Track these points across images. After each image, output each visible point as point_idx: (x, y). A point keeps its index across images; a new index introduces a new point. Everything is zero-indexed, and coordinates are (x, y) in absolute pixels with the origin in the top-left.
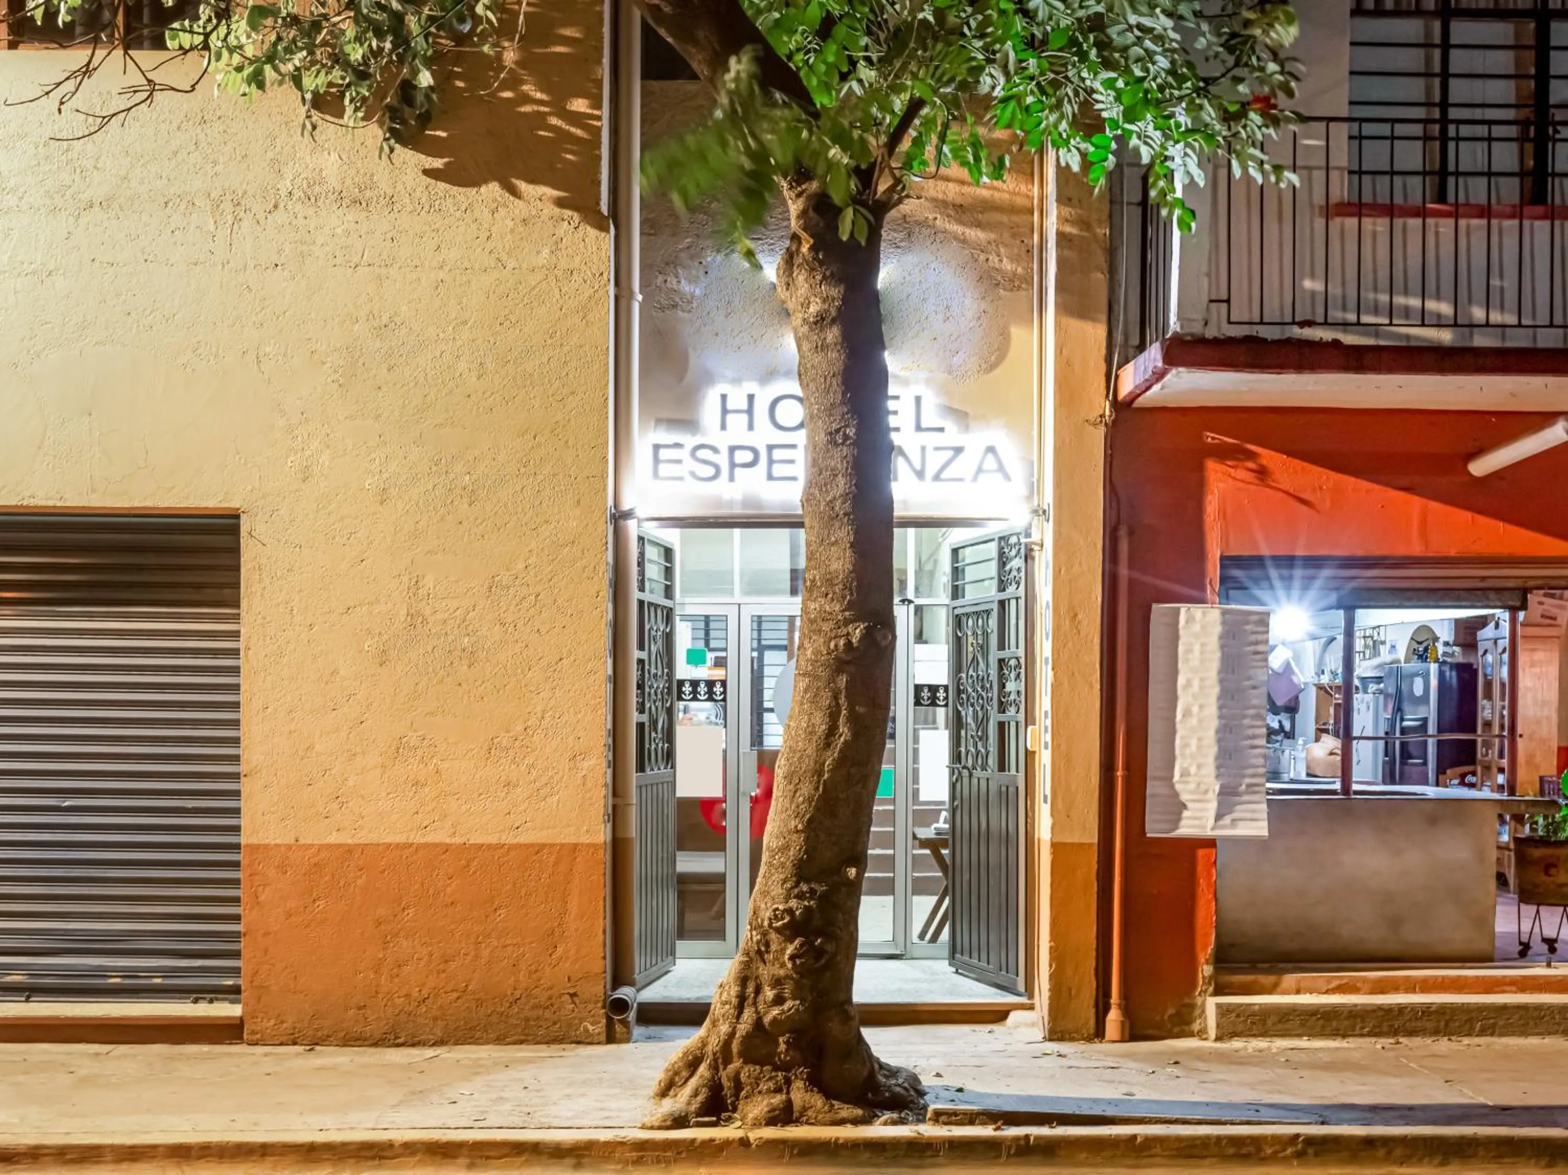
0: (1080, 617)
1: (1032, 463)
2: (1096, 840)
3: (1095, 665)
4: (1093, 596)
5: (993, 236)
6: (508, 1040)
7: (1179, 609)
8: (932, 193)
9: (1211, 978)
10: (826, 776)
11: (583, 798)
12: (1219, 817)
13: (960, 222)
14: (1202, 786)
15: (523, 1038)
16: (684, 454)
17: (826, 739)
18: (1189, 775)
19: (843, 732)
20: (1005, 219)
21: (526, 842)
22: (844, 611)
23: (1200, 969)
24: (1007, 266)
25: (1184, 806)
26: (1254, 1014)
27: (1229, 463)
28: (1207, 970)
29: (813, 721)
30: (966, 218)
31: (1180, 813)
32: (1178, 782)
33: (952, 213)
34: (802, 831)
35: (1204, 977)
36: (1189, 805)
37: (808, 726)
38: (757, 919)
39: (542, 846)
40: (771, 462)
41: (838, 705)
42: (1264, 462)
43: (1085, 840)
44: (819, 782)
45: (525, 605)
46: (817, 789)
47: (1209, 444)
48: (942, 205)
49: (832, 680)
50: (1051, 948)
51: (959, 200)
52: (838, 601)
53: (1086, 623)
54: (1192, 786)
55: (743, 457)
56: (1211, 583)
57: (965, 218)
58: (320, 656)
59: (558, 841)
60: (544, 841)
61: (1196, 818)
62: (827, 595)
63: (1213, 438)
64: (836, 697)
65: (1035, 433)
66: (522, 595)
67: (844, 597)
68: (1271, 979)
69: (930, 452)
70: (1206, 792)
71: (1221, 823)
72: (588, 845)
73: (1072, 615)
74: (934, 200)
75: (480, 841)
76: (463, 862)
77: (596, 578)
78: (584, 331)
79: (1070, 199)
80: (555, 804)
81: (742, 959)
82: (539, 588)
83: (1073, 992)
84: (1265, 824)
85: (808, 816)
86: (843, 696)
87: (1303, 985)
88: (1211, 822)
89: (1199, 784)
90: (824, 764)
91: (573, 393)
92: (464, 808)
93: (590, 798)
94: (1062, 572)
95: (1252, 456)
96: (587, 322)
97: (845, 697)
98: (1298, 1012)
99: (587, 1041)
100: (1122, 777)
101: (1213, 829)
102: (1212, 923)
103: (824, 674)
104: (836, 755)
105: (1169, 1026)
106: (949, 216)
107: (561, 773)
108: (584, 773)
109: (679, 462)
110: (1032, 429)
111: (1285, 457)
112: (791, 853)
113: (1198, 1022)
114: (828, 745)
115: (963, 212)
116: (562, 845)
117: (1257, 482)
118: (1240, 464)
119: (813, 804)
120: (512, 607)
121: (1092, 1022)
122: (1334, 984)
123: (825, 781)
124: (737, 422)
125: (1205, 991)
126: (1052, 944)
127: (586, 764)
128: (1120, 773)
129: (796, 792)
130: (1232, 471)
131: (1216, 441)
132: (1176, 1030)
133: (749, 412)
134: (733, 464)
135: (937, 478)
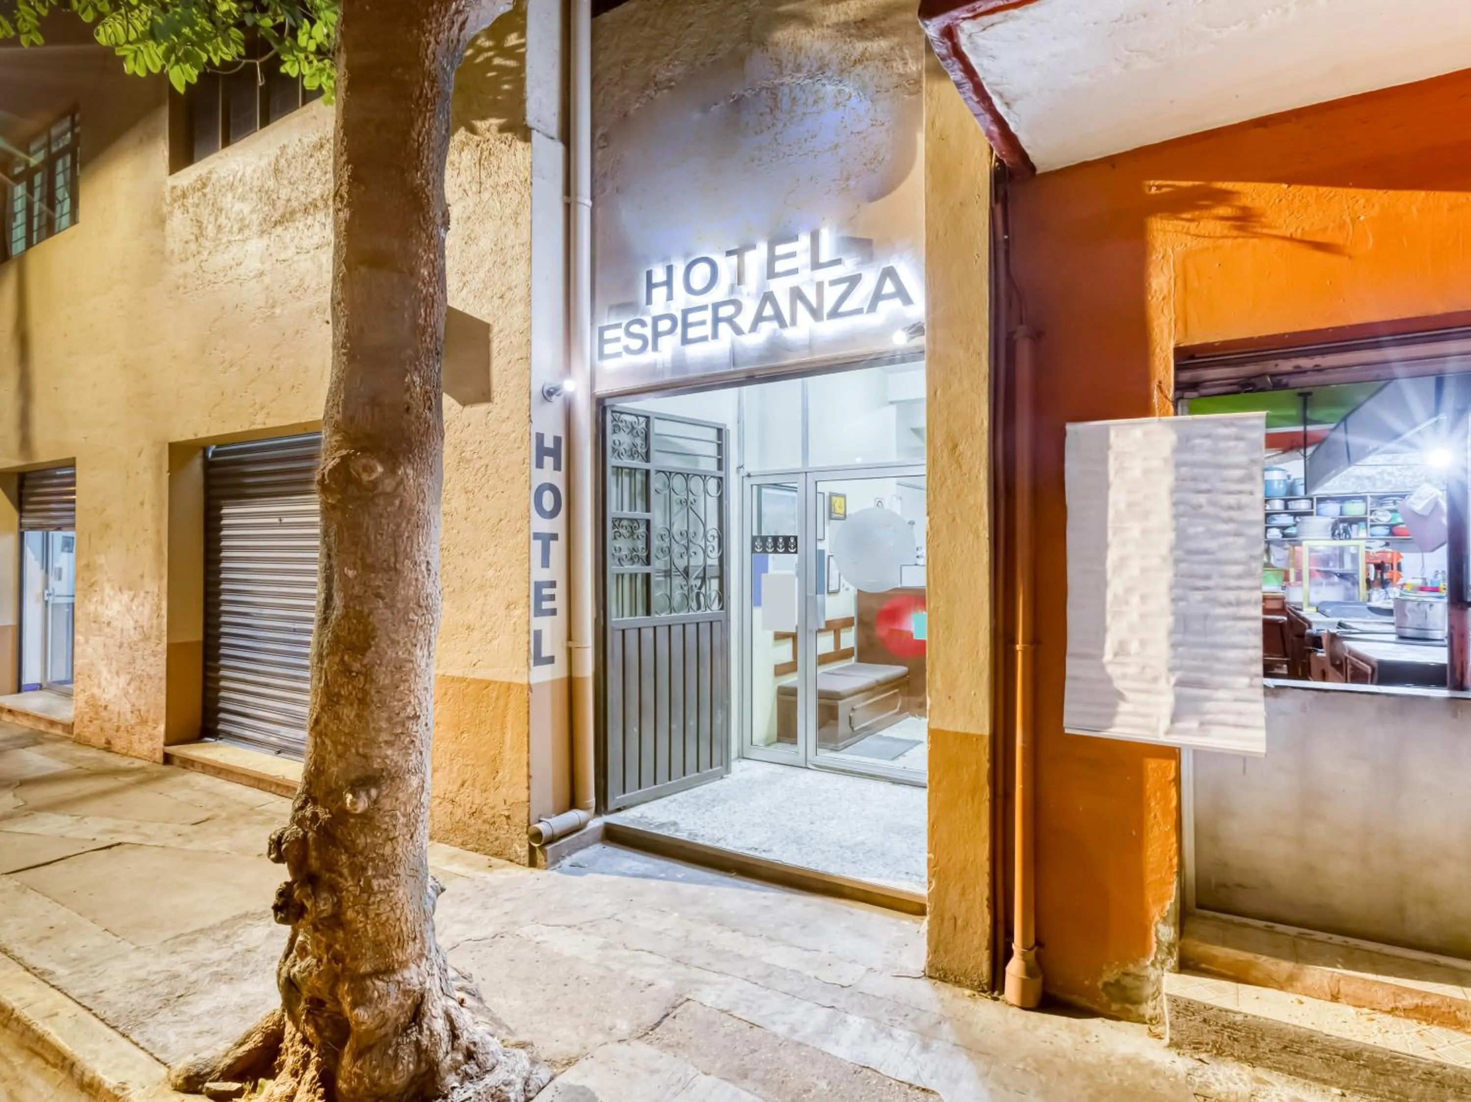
0: (961, 447)
2: (986, 731)
3: (982, 507)
4: (978, 422)
5: (896, 40)
7: (1107, 427)
8: (834, 18)
9: (1171, 945)
11: (514, 642)
12: (1175, 718)
13: (862, 38)
14: (1147, 671)
16: (621, 332)
18: (1128, 654)
23: (1153, 929)
25: (1120, 696)
26: (1233, 1026)
27: (1185, 216)
28: (1167, 933)
31: (1115, 705)
32: (1111, 663)
33: (853, 31)
35: (1159, 942)
36: (1129, 695)
39: (490, 682)
40: (686, 325)
42: (1246, 202)
43: (972, 730)
45: (479, 475)
47: (1156, 195)
48: (843, 27)
50: (929, 860)
51: (861, 16)
53: (969, 454)
54: (1132, 670)
55: (664, 325)
56: (1160, 387)
57: (868, 32)
59: (499, 680)
60: (490, 678)
61: (1141, 715)
63: (1159, 187)
66: (478, 467)
68: (1286, 967)
69: (827, 289)
70: (1155, 679)
71: (1180, 725)
72: (517, 684)
73: (950, 445)
75: (452, 674)
80: (497, 647)
83: (959, 923)
84: (1262, 734)
87: (1344, 988)
88: (1165, 723)
89: (1144, 668)
93: (519, 643)
94: (938, 393)
95: (1224, 197)
98: (1319, 1046)
99: (516, 861)
100: (1024, 652)
101: (1167, 733)
102: (1171, 867)
105: (1105, 999)
106: (851, 36)
107: (500, 620)
108: (515, 620)
109: (617, 340)
111: (1285, 186)
113: (1151, 1004)
115: (866, 26)
117: (1235, 233)
118: (1205, 213)
120: (472, 478)
121: (985, 968)
122: (1408, 1002)
124: (659, 293)
125: (1163, 962)
126: (931, 855)
127: (516, 612)
128: (1019, 647)
130: (1193, 226)
131: (1164, 190)
132: (1115, 1007)
133: (669, 283)
134: (657, 334)
135: (834, 314)
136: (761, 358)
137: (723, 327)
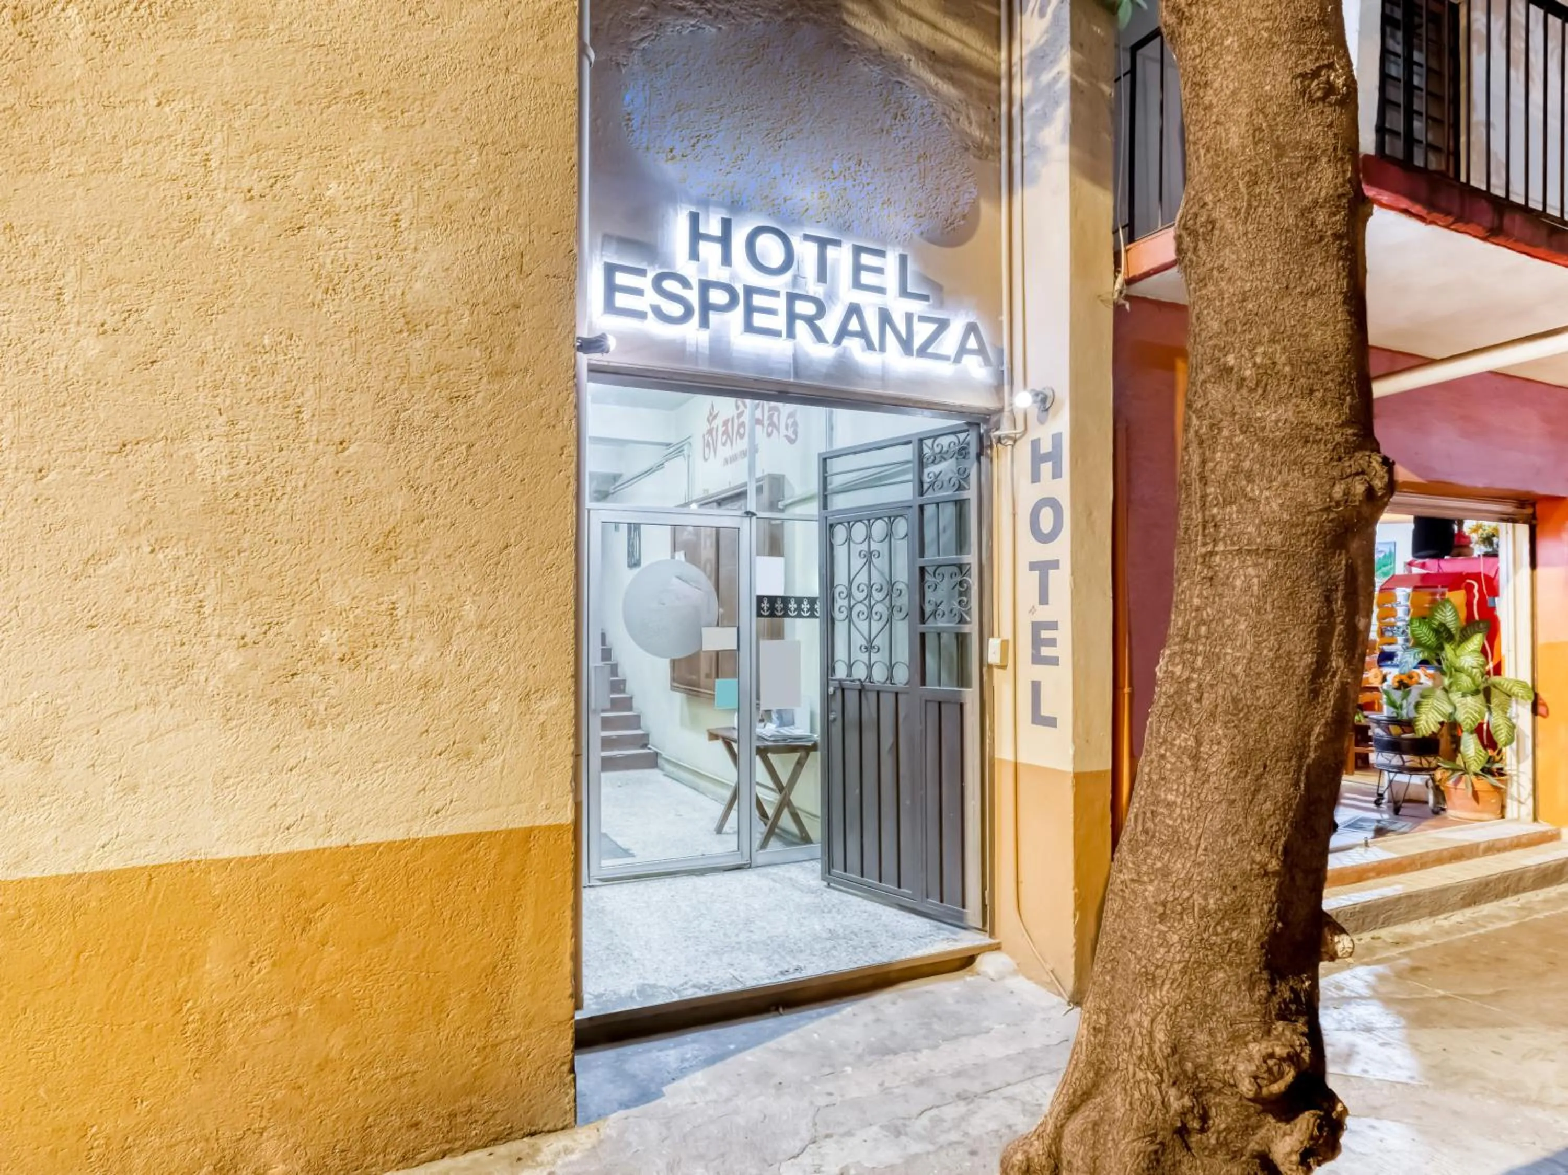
0: (1094, 515)
1: (1002, 351)
2: (1110, 767)
3: (1107, 570)
4: (1106, 493)
5: (963, 96)
6: (419, 1156)
8: (906, 31)
10: (1312, 755)
11: (541, 756)
13: (933, 70)
15: (446, 1147)
16: (645, 283)
17: (1312, 681)
19: (1338, 668)
20: (975, 80)
21: (452, 833)
22: (1342, 425)
24: (977, 133)
29: (1286, 647)
30: (939, 68)
33: (926, 59)
34: (1275, 874)
37: (1278, 658)
38: (1181, 1062)
39: (479, 836)
40: (750, 308)
41: (1331, 613)
43: (1101, 767)
44: (1300, 767)
45: (448, 460)
46: (1296, 784)
48: (917, 47)
49: (1323, 564)
50: (1075, 894)
51: (932, 47)
52: (1334, 405)
53: (1100, 523)
55: (718, 297)
58: (62, 528)
59: (504, 827)
60: (480, 829)
62: (1312, 392)
64: (1328, 600)
65: (1005, 318)
66: (446, 444)
67: (1342, 399)
69: (916, 324)
72: (549, 827)
73: (1088, 513)
74: (909, 39)
75: (375, 838)
76: (346, 877)
77: (559, 428)
78: (541, 58)
79: (1081, 45)
80: (498, 769)
81: (1138, 1145)
82: (471, 436)
85: (1283, 839)
86: (1340, 594)
90: (1309, 735)
91: (524, 146)
92: (345, 788)
93: (551, 757)
96: (546, 46)
97: (1344, 598)
99: (546, 1129)
100: (1128, 694)
103: (1309, 550)
104: (1328, 713)
106: (923, 61)
107: (507, 721)
108: (542, 718)
109: (639, 292)
110: (1001, 313)
112: (1256, 921)
114: (1315, 693)
115: (936, 61)
116: (510, 832)
119: (1291, 814)
120: (430, 462)
123: (1309, 766)
124: (711, 252)
126: (1077, 890)
127: (545, 706)
129: (1257, 791)
133: (725, 239)
134: (706, 307)
135: (923, 351)
136: (828, 376)
137: (801, 327)
